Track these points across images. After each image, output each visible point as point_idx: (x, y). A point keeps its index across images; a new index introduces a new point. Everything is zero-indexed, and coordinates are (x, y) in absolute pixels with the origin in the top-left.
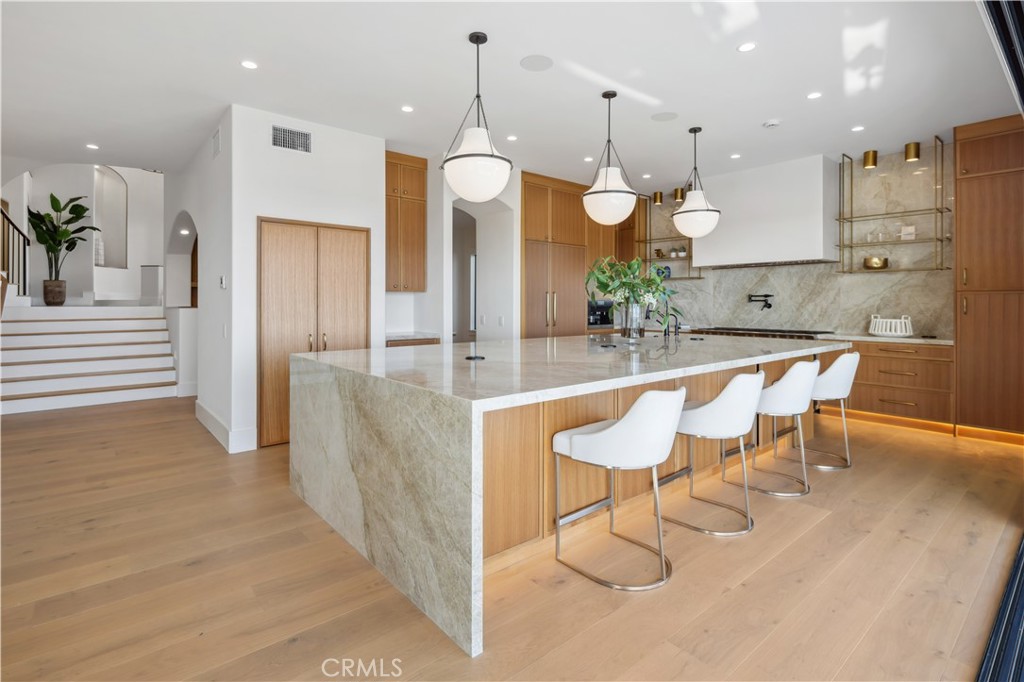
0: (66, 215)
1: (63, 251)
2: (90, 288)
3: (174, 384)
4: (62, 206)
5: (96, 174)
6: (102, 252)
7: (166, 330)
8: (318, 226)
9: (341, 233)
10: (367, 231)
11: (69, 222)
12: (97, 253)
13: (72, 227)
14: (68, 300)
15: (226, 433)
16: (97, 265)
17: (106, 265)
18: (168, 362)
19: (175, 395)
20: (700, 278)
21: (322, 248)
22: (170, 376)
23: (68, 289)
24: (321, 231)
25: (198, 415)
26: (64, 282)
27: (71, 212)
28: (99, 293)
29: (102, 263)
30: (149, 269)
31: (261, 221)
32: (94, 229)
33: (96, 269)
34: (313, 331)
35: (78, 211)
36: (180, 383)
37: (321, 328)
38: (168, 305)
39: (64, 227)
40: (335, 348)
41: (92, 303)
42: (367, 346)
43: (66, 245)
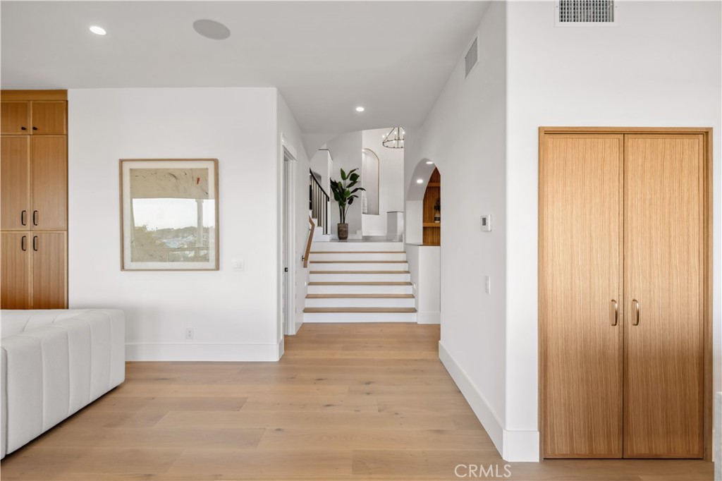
0: (348, 181)
1: (347, 205)
2: (360, 228)
3: (414, 310)
4: (346, 176)
5: (363, 155)
6: (366, 205)
7: (406, 262)
8: (625, 133)
9: (660, 141)
10: (706, 133)
11: (349, 186)
12: (364, 205)
13: (351, 189)
14: (350, 237)
15: (500, 430)
16: (364, 213)
17: (367, 214)
18: (408, 290)
19: (415, 321)
21: (630, 166)
22: (409, 303)
23: (350, 229)
24: (631, 141)
25: (441, 356)
26: (347, 224)
27: (351, 179)
28: (365, 231)
29: (366, 211)
30: (392, 214)
31: (544, 133)
32: (362, 189)
33: (363, 215)
34: (616, 294)
35: (354, 178)
36: (420, 310)
38: (407, 242)
39: (347, 189)
41: (361, 238)
43: (348, 201)
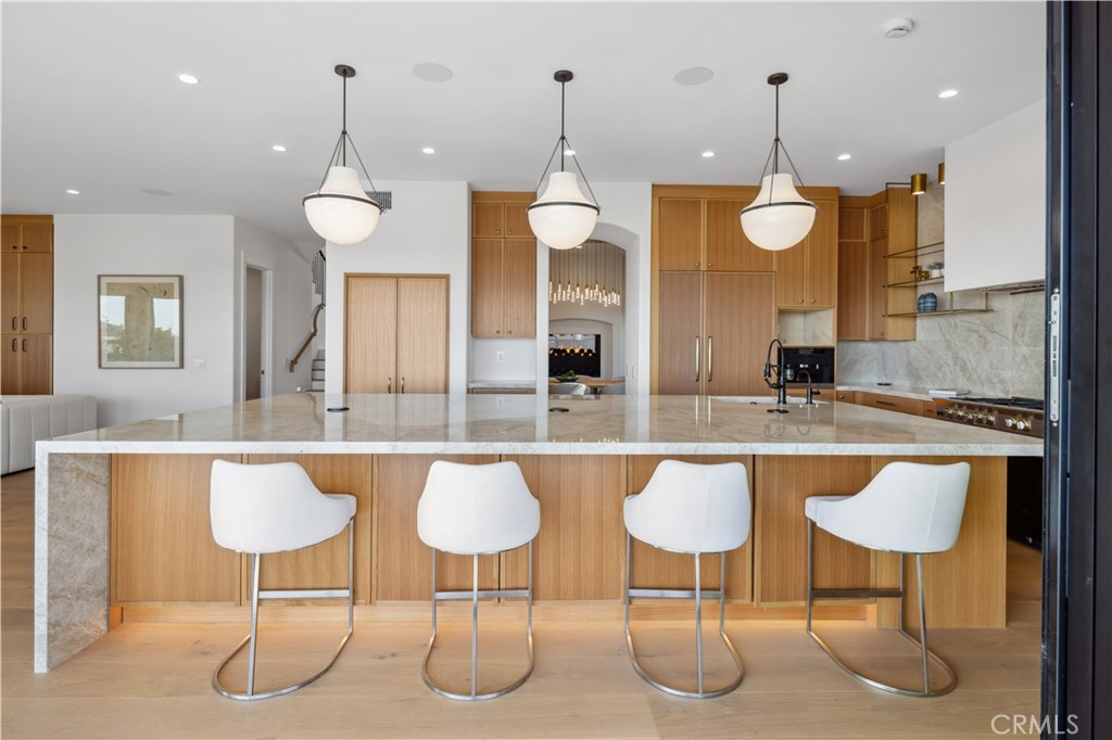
8: (397, 277)
10: (446, 277)
20: (986, 311)
24: (401, 281)
31: (348, 277)
34: (393, 376)
37: (400, 371)
40: (414, 391)
42: (446, 391)
